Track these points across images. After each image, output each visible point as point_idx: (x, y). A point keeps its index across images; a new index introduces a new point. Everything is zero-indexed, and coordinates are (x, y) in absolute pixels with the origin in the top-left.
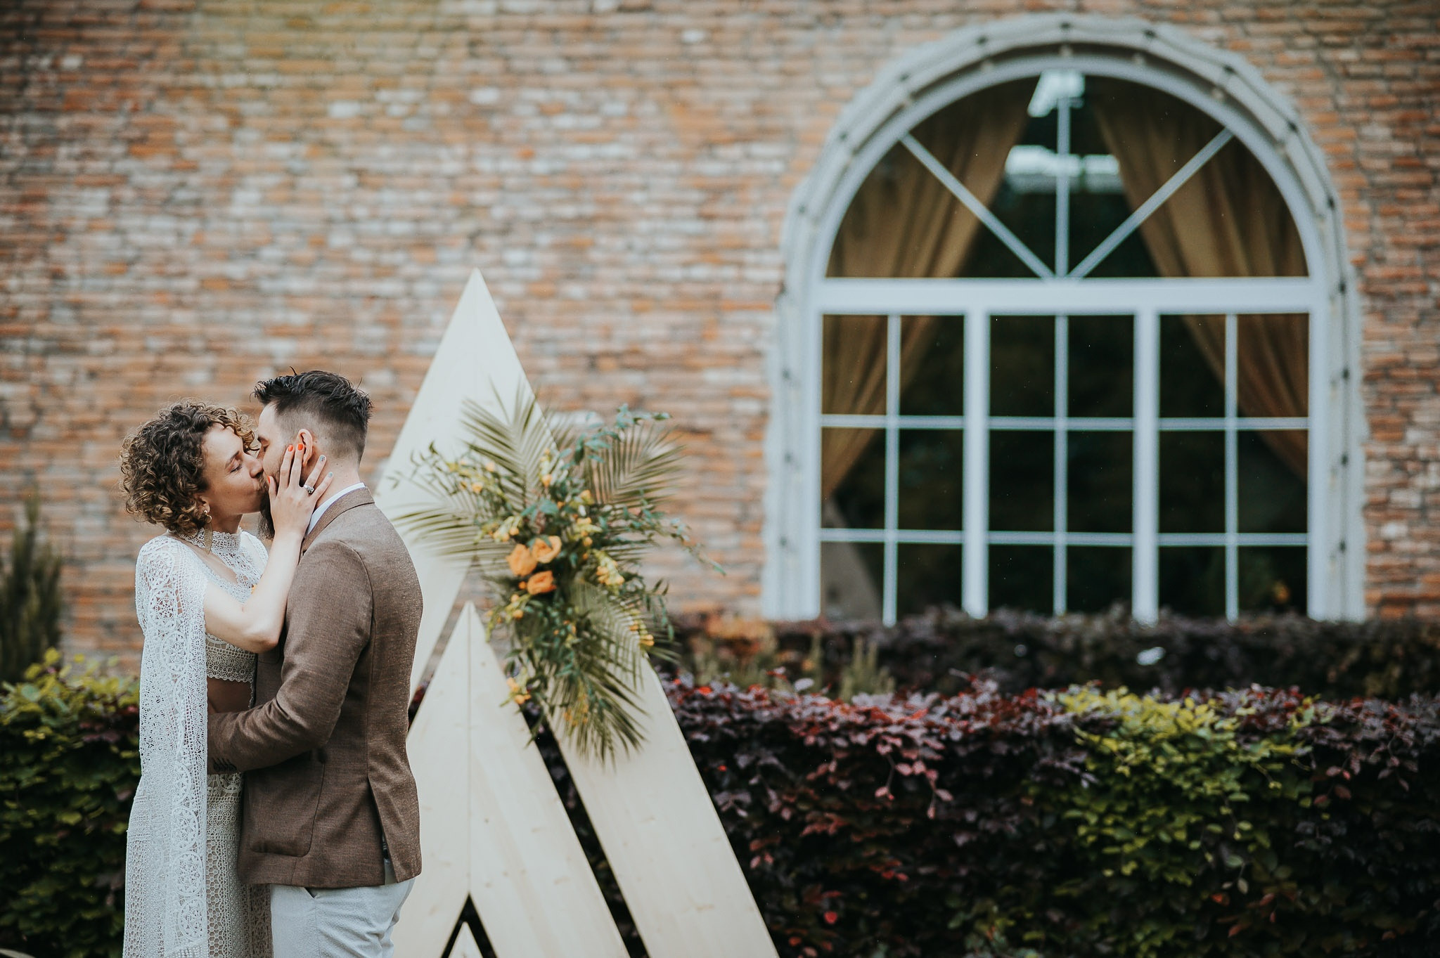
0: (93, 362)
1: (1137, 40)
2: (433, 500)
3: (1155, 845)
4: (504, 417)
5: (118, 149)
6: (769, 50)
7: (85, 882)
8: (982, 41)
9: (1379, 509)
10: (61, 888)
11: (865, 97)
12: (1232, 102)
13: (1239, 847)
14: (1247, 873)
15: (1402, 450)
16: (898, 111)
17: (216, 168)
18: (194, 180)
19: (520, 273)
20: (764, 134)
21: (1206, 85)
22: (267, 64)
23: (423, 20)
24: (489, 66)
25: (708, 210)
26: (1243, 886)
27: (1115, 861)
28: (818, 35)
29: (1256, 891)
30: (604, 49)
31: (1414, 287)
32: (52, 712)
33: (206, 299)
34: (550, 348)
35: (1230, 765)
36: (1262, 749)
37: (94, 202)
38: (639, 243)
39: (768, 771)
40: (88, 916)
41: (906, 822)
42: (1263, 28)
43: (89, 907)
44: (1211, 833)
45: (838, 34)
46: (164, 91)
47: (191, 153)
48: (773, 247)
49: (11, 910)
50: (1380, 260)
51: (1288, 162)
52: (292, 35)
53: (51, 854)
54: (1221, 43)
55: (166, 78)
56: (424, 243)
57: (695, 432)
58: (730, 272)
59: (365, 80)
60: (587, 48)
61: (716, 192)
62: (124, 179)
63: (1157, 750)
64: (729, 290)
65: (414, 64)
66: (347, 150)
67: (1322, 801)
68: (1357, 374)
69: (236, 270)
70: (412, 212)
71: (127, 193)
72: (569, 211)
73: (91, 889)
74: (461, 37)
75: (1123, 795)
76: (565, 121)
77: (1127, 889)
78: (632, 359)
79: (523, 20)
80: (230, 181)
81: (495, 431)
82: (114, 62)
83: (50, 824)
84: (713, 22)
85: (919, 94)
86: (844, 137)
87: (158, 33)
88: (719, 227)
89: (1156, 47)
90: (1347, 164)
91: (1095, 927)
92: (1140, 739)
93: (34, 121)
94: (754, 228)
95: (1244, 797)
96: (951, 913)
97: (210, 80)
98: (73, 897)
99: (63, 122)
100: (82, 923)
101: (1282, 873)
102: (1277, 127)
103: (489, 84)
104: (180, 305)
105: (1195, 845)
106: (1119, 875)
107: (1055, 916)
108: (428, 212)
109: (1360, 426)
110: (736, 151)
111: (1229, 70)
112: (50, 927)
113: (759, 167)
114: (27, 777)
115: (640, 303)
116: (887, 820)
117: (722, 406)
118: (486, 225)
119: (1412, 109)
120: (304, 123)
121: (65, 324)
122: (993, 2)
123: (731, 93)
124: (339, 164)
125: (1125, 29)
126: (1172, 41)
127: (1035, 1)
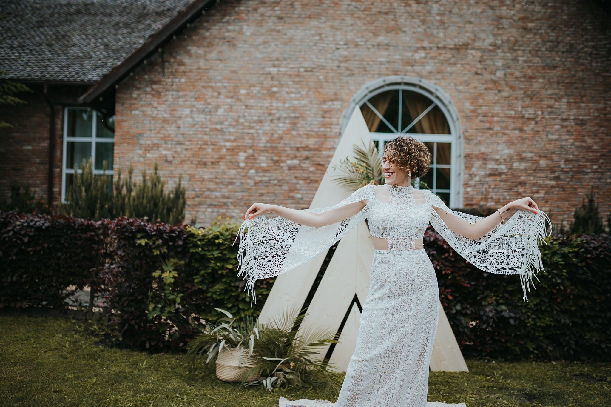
0: (186, 147)
1: (416, 82)
2: (346, 175)
4: (366, 150)
5: (193, 100)
6: (338, 81)
7: (232, 284)
8: (384, 81)
10: (226, 286)
11: (359, 92)
12: (437, 97)
13: (560, 276)
14: (562, 284)
15: (471, 172)
16: (366, 95)
17: (215, 104)
18: (210, 106)
20: (337, 99)
21: (431, 93)
22: (226, 81)
23: (261, 72)
24: (276, 83)
25: (324, 116)
26: (562, 288)
28: (349, 78)
29: (565, 289)
30: (301, 80)
31: (474, 138)
32: (222, 234)
33: (211, 133)
34: (288, 145)
35: (557, 254)
36: (566, 250)
37: (187, 111)
38: (308, 123)
40: (233, 294)
41: (469, 270)
42: (444, 81)
43: (233, 291)
44: (553, 273)
45: (353, 78)
46: (203, 87)
47: (209, 101)
48: (338, 124)
49: (210, 292)
50: (468, 132)
51: (448, 111)
53: (222, 275)
54: (435, 84)
55: (204, 84)
56: (261, 122)
57: (320, 165)
58: (329, 130)
59: (248, 85)
60: (298, 79)
61: (326, 112)
62: (194, 106)
64: (328, 134)
65: (259, 82)
66: (243, 100)
67: (584, 264)
68: (463, 156)
69: (218, 127)
70: (258, 115)
71: (194, 109)
72: (293, 115)
73: (234, 286)
74: (269, 76)
76: (292, 95)
78: (306, 148)
80: (217, 107)
81: (363, 154)
82: (192, 81)
83: (222, 268)
84: (325, 74)
85: (371, 92)
86: (354, 101)
87: (202, 74)
88: (326, 120)
89: (422, 84)
90: (461, 111)
91: (517, 298)
93: (174, 93)
94: (334, 120)
95: (563, 263)
97: (213, 84)
98: (229, 289)
99: (181, 93)
100: (231, 296)
102: (446, 102)
103: (275, 86)
104: (206, 134)
105: (550, 276)
107: (506, 295)
108: (261, 115)
109: (463, 167)
110: (330, 103)
111: (436, 90)
112: (222, 297)
113: (335, 107)
114: (216, 254)
115: (309, 136)
116: (463, 269)
117: (326, 159)
118: (274, 118)
119: (474, 100)
120: (234, 94)
121: (180, 138)
122: (387, 72)
123: (329, 90)
124: (242, 104)
125: (415, 80)
126: (425, 83)
127: (396, 73)
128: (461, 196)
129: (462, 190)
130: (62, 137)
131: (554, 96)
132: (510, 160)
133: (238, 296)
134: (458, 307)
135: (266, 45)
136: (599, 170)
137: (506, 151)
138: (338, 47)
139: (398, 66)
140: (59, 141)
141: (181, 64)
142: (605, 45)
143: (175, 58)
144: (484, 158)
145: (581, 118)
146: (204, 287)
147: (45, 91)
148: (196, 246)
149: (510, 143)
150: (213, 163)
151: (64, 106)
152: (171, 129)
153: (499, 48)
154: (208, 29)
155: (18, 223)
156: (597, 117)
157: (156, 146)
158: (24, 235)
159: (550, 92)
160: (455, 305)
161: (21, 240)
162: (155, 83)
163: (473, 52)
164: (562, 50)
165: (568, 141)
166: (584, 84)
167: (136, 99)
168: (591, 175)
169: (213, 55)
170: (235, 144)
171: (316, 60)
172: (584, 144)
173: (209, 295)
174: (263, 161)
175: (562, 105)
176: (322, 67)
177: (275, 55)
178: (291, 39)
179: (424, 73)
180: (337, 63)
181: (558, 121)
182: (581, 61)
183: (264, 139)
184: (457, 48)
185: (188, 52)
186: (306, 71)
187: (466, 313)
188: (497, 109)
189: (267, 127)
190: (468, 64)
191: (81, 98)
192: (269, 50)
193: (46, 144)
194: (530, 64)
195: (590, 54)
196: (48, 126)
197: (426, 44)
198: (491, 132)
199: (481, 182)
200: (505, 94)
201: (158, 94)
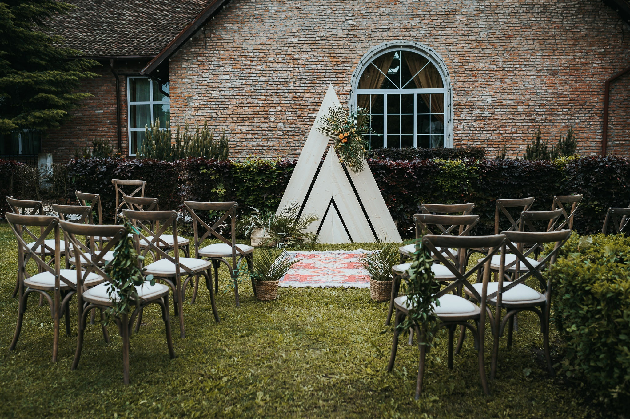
1: (414, 45)
3: (451, 186)
4: (337, 110)
5: (231, 67)
6: (348, 47)
8: (386, 45)
9: (456, 129)
10: (256, 197)
11: (365, 55)
12: (430, 56)
13: (466, 186)
14: (468, 190)
15: (460, 118)
16: (371, 58)
17: (248, 70)
19: (303, 88)
20: (347, 62)
21: (426, 53)
22: (257, 51)
23: (285, 42)
24: (297, 51)
25: (337, 76)
26: (467, 193)
27: (444, 189)
28: (357, 44)
29: (469, 194)
30: (317, 47)
31: (462, 89)
32: (252, 166)
34: (309, 101)
35: (465, 171)
36: (470, 168)
37: (227, 77)
39: (383, 173)
40: (261, 202)
42: (436, 42)
43: (260, 200)
44: (461, 183)
45: (360, 44)
46: (239, 57)
47: (244, 68)
48: (350, 83)
50: (456, 84)
51: (440, 67)
52: (262, 46)
53: (253, 191)
54: (428, 45)
55: (239, 54)
56: (286, 83)
58: (341, 87)
59: (274, 53)
60: (315, 47)
61: (339, 73)
62: (232, 73)
63: (452, 169)
65: (283, 50)
66: (271, 66)
68: (452, 105)
69: (252, 89)
70: (283, 77)
72: (312, 77)
73: (261, 197)
74: (292, 45)
75: (446, 177)
76: (311, 60)
77: (446, 194)
79: (303, 42)
80: (251, 73)
81: (335, 113)
82: (229, 52)
83: (253, 186)
84: (338, 42)
85: (374, 55)
86: (361, 62)
87: (237, 46)
88: (339, 79)
89: (417, 46)
90: (451, 67)
92: (449, 167)
93: (216, 63)
94: (346, 79)
96: (414, 199)
97: (247, 54)
99: (221, 63)
100: (259, 203)
101: (473, 190)
102: (439, 61)
103: (297, 54)
105: (459, 186)
106: (445, 191)
107: (433, 199)
108: (286, 77)
109: (453, 114)
110: (342, 65)
111: (430, 50)
113: (347, 68)
114: (249, 177)
118: (297, 80)
119: (461, 57)
120: (264, 62)
121: (222, 99)
122: (388, 38)
123: (341, 54)
124: (271, 69)
125: (412, 43)
126: (420, 45)
127: (395, 38)
128: (452, 137)
129: (452, 133)
130: (126, 101)
131: (530, 51)
132: (493, 106)
133: (263, 203)
134: (402, 207)
135: (288, 20)
136: (569, 112)
137: (489, 99)
138: (347, 18)
139: (398, 32)
140: (124, 105)
141: (220, 38)
142: (574, 5)
143: (214, 34)
144: (471, 106)
145: (553, 68)
146: (243, 199)
147: (112, 65)
148: (237, 173)
149: (493, 92)
150: (249, 119)
151: (126, 76)
152: (215, 93)
153: (482, 12)
154: (240, 9)
155: (123, 164)
156: (567, 67)
157: (203, 107)
158: (128, 172)
159: (526, 48)
160: (399, 206)
161: (126, 175)
162: (200, 55)
163: (460, 17)
164: (536, 11)
165: (542, 89)
166: (556, 40)
167: (185, 69)
168: (562, 117)
169: (246, 30)
170: (266, 102)
171: (330, 30)
172: (556, 91)
173: (246, 203)
174: (289, 115)
175: (537, 59)
176: (334, 36)
177: (295, 28)
178: (308, 14)
179: (419, 36)
180: (346, 32)
181: (534, 73)
182: (553, 20)
183: (289, 97)
184: (447, 14)
185: (225, 28)
186: (321, 40)
187: (407, 211)
188: (481, 64)
189: (291, 87)
190: (456, 27)
191: (142, 71)
192: (290, 23)
193: (114, 108)
194: (509, 25)
195: (562, 14)
196: (115, 93)
197: (420, 12)
198: (476, 84)
199: (469, 126)
200: (488, 51)
201: (203, 64)
